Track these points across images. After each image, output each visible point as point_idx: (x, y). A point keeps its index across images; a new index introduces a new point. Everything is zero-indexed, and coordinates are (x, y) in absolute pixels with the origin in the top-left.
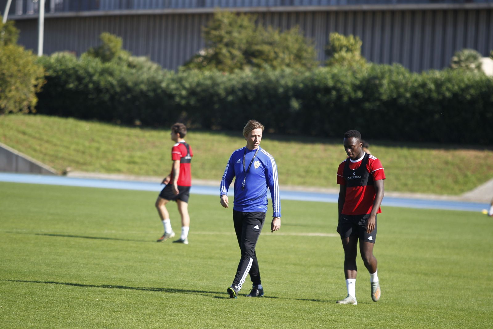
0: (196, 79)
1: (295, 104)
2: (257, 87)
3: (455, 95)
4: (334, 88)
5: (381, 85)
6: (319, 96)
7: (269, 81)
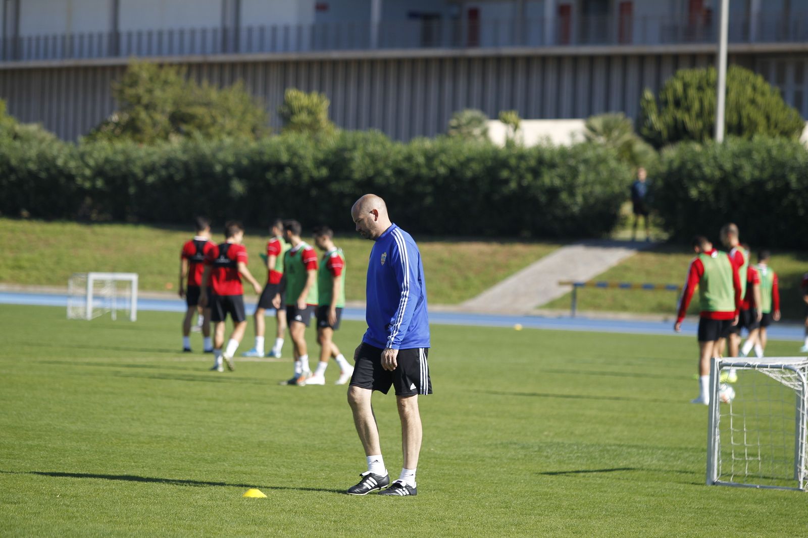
0: (103, 155)
1: (238, 187)
2: (186, 164)
3: (452, 171)
4: (289, 164)
5: (351, 159)
6: (269, 175)
7: (203, 156)
